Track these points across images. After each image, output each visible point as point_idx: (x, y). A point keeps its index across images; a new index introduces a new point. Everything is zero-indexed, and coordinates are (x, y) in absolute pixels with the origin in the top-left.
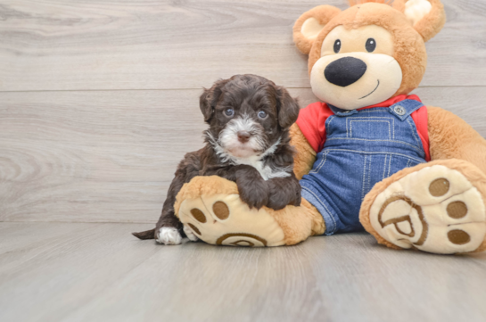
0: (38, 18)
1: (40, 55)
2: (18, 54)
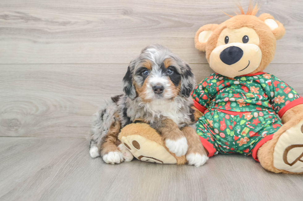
0: (46, 21)
1: (47, 43)
2: (35, 42)
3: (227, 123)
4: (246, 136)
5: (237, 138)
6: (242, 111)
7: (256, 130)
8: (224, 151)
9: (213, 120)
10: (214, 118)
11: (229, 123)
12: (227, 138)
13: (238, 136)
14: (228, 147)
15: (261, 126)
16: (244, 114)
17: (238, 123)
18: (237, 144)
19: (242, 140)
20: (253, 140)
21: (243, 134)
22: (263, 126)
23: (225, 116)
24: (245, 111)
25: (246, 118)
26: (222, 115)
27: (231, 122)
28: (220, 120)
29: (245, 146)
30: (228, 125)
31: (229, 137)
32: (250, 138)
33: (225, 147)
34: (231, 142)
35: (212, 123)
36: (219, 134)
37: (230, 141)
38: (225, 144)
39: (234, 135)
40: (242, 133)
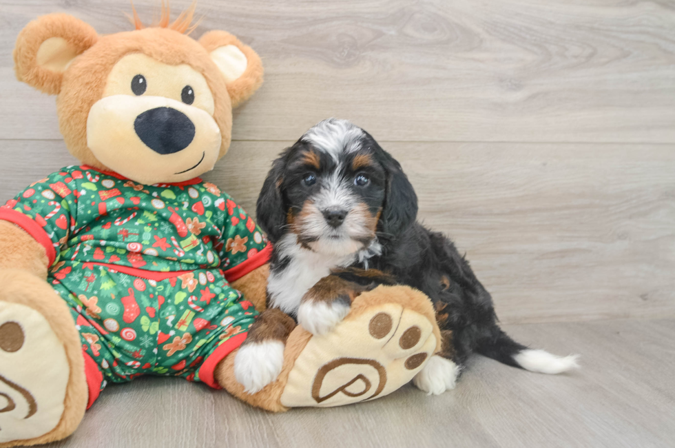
3: (141, 301)
4: (186, 331)
5: (165, 338)
6: (173, 269)
7: (208, 314)
8: (123, 374)
9: (98, 295)
10: (99, 291)
11: (146, 302)
12: (141, 341)
13: (168, 333)
14: (138, 364)
15: (219, 306)
16: (179, 277)
17: (169, 301)
18: (162, 353)
19: (178, 342)
20: (203, 338)
21: (180, 326)
22: (222, 304)
23: (132, 282)
24: (180, 269)
25: (186, 286)
26: (124, 279)
27: (152, 298)
28: (119, 293)
29: (181, 355)
30: (145, 306)
31: (146, 336)
32: (196, 334)
33: (130, 363)
34: (150, 349)
35: (97, 305)
36: (118, 334)
37: (147, 346)
38: (134, 357)
39: (159, 332)
40: (177, 324)
